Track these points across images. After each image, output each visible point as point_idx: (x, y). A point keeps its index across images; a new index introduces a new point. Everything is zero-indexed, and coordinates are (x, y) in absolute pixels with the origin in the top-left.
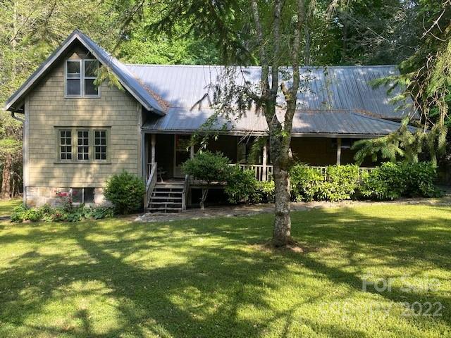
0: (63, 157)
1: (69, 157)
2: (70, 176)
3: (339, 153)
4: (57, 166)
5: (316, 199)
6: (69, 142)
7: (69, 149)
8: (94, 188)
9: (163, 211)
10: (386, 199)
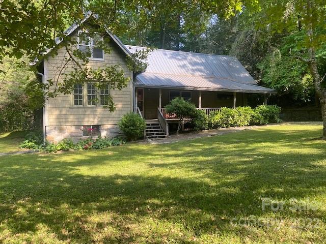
0: (76, 103)
1: (81, 103)
2: (82, 116)
3: (235, 100)
4: (71, 110)
5: (232, 126)
6: (81, 92)
7: (81, 97)
8: (100, 125)
9: (155, 137)
10: (263, 124)
